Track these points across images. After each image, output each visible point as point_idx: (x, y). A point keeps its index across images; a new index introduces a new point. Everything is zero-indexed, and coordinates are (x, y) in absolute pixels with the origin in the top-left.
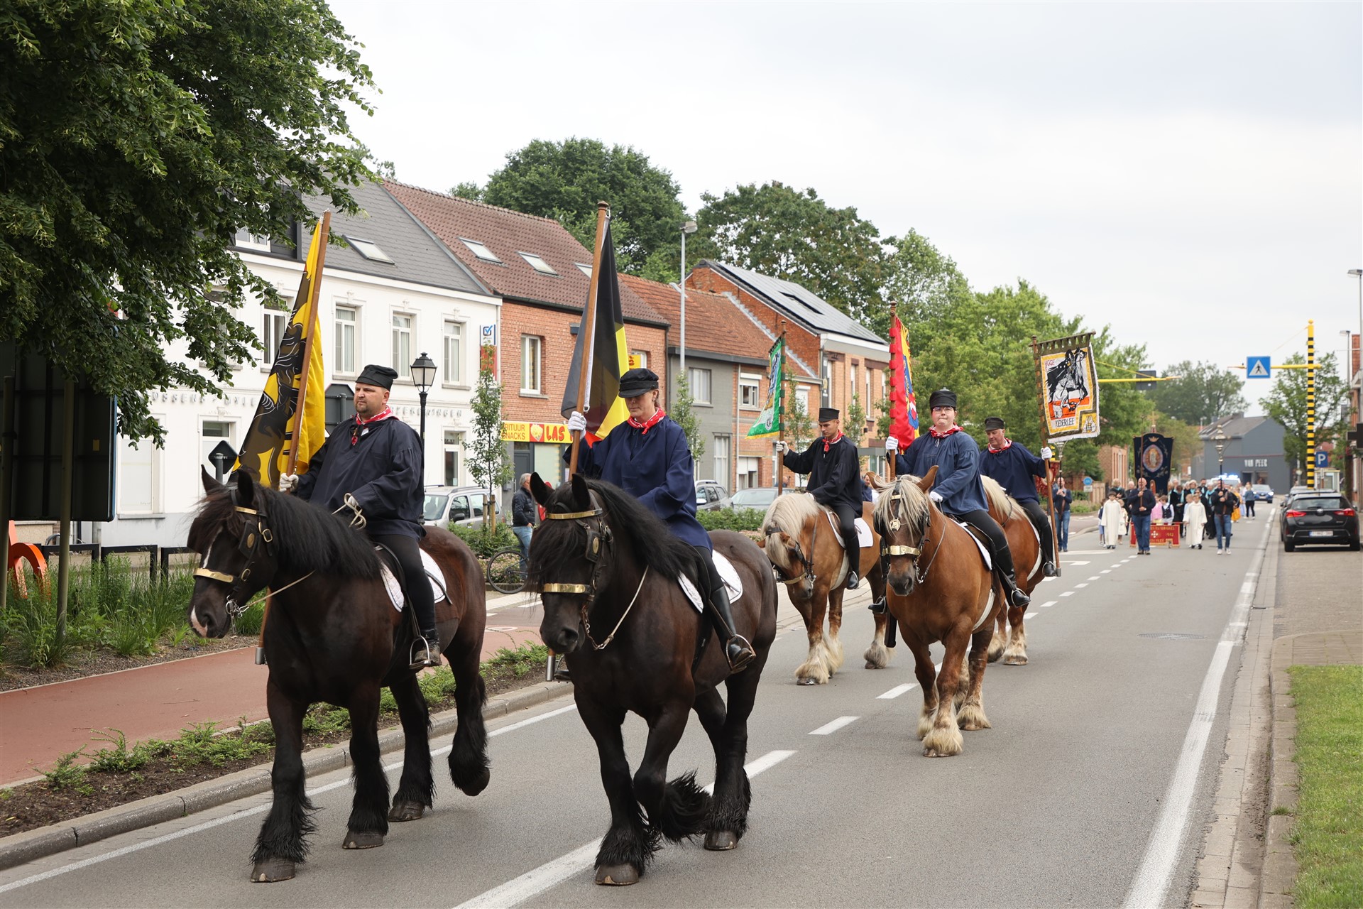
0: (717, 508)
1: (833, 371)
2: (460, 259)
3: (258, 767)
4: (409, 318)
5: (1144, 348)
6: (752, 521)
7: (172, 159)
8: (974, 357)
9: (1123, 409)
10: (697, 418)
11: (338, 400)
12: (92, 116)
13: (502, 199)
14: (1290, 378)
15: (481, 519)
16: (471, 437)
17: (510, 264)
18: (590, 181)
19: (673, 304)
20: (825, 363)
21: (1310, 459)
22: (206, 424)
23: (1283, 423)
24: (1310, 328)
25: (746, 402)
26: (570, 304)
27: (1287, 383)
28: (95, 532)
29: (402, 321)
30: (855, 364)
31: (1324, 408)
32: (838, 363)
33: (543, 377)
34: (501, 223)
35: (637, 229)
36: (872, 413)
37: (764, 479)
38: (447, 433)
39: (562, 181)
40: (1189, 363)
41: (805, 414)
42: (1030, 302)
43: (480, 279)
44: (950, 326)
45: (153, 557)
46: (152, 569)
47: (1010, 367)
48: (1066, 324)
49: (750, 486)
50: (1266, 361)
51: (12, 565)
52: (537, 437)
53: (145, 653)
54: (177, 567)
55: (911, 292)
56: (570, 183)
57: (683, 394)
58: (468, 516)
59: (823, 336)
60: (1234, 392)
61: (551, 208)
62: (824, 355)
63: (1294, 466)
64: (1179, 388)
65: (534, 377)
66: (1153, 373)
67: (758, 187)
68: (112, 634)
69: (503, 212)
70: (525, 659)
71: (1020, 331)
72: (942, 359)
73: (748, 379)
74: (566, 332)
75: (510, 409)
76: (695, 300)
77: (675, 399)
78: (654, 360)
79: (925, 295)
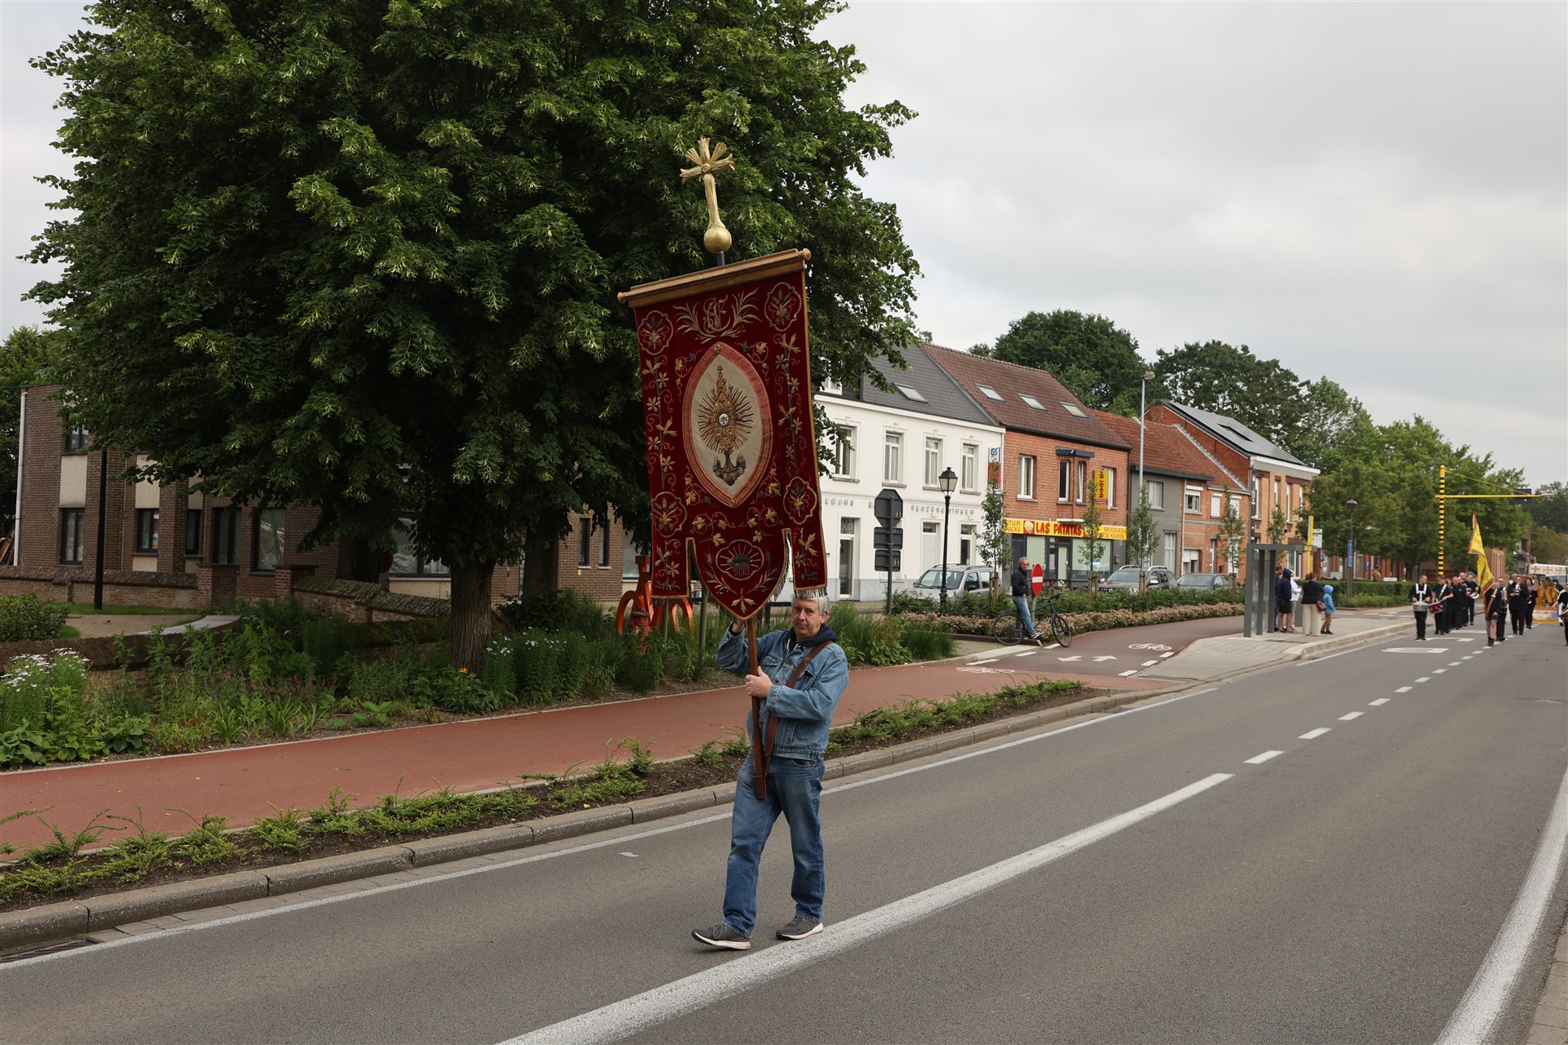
0: (1166, 587)
1: (1260, 485)
2: (975, 399)
3: (834, 760)
4: (938, 442)
5: (1521, 472)
6: (1194, 598)
8: (1375, 477)
9: (1502, 519)
10: (1154, 520)
11: (888, 501)
13: (1005, 355)
15: (988, 589)
16: (981, 529)
17: (1012, 403)
18: (1072, 341)
19: (1134, 433)
20: (1254, 478)
25: (1190, 507)
26: (1057, 433)
29: (933, 444)
30: (1278, 480)
32: (1264, 480)
33: (1034, 487)
34: (1007, 374)
35: (1107, 376)
36: (1291, 518)
37: (1203, 566)
38: (963, 526)
39: (1051, 342)
40: (1559, 484)
41: (1237, 517)
42: (1424, 434)
43: (990, 414)
44: (1357, 452)
47: (1406, 484)
48: (1455, 451)
49: (1192, 571)
51: (671, 611)
52: (1029, 531)
54: (776, 616)
55: (1323, 425)
56: (1057, 343)
57: (1143, 499)
58: (978, 587)
59: (1253, 458)
61: (1042, 362)
62: (1253, 472)
64: (1549, 503)
65: (1028, 487)
66: (1529, 491)
67: (1202, 345)
69: (1008, 365)
70: (1021, 694)
71: (1415, 456)
72: (1349, 477)
73: (1193, 490)
74: (1053, 453)
75: (1010, 510)
76: (1152, 430)
77: (1136, 504)
78: (1118, 474)
79: (1334, 428)
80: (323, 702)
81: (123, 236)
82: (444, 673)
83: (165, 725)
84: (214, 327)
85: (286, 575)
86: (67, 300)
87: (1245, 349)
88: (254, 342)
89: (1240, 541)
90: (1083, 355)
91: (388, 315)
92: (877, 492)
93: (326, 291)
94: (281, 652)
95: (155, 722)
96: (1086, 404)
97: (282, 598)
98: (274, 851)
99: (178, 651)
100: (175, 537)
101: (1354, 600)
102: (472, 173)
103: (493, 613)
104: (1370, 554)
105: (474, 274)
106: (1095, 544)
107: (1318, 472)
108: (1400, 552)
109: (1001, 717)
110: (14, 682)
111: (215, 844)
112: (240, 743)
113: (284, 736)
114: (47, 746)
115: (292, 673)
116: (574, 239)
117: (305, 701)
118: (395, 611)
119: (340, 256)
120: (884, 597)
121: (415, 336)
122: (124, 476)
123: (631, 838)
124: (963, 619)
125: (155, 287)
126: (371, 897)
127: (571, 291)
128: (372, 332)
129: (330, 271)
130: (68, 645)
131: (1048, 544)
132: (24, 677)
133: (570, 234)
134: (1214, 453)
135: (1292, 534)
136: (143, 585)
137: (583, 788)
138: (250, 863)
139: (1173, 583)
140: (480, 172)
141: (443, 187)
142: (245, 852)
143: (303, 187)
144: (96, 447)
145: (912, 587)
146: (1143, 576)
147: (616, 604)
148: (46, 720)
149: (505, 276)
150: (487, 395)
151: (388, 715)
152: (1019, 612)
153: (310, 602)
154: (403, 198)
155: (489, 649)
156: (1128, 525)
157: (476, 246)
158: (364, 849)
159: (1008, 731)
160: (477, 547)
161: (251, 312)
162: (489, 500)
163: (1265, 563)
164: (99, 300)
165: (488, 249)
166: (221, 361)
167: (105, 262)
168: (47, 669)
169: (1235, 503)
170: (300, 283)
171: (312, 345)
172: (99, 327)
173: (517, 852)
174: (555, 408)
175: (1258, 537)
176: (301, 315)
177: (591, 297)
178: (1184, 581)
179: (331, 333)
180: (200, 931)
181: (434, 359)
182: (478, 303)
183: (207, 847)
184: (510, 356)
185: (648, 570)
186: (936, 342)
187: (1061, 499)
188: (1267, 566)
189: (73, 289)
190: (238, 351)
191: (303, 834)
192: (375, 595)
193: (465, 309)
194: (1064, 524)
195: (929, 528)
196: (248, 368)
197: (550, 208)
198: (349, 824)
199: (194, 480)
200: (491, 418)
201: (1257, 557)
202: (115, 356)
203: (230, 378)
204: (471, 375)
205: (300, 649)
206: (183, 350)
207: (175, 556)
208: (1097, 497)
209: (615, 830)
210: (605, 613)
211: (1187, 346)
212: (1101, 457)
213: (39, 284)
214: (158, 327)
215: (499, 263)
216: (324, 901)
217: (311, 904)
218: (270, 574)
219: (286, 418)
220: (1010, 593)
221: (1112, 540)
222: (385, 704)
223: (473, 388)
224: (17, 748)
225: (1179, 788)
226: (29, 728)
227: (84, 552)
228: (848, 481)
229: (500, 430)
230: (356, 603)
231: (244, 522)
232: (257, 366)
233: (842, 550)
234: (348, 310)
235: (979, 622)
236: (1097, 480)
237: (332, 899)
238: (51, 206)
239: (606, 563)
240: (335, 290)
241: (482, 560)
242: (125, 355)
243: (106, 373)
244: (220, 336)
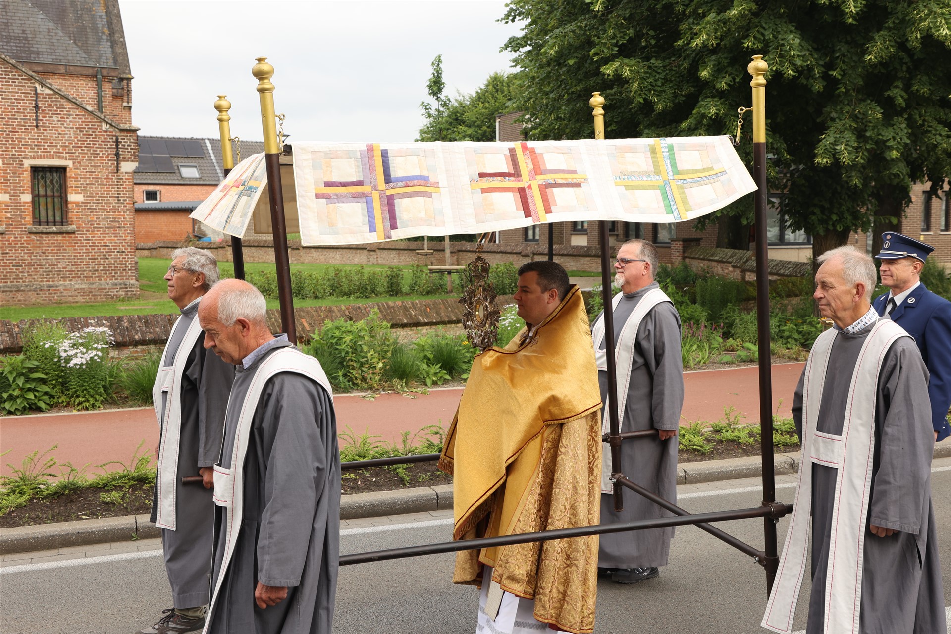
80: (713, 342)
82: (808, 321)
84: (628, 57)
85: (678, 246)
86: (528, 48)
88: (657, 64)
91: (762, 30)
93: (711, 17)
94: (680, 304)
97: (676, 264)
110: (506, 323)
115: (690, 319)
117: (700, 341)
121: (783, 45)
125: (586, 30)
128: (748, 46)
132: (512, 319)
136: (582, 255)
150: (845, 88)
153: (697, 266)
161: (653, 42)
162: (846, 179)
164: (549, 45)
166: (633, 82)
167: (552, 16)
170: (690, 13)
171: (700, 62)
172: (550, 66)
174: (904, 94)
176: (692, 38)
179: (714, 51)
181: (799, 62)
189: (531, 39)
190: (645, 73)
191: (708, 440)
192: (747, 260)
193: (826, 17)
196: (653, 86)
200: (847, 109)
202: (561, 85)
203: (640, 95)
204: (831, 73)
205: (694, 302)
206: (606, 76)
213: (510, 39)
214: (589, 61)
218: (667, 246)
219: (681, 123)
227: (540, 233)
229: (855, 118)
230: (733, 267)
232: (659, 83)
234: (729, 30)
240: (718, 14)
241: (839, 228)
242: (566, 84)
243: (554, 99)
244: (632, 63)
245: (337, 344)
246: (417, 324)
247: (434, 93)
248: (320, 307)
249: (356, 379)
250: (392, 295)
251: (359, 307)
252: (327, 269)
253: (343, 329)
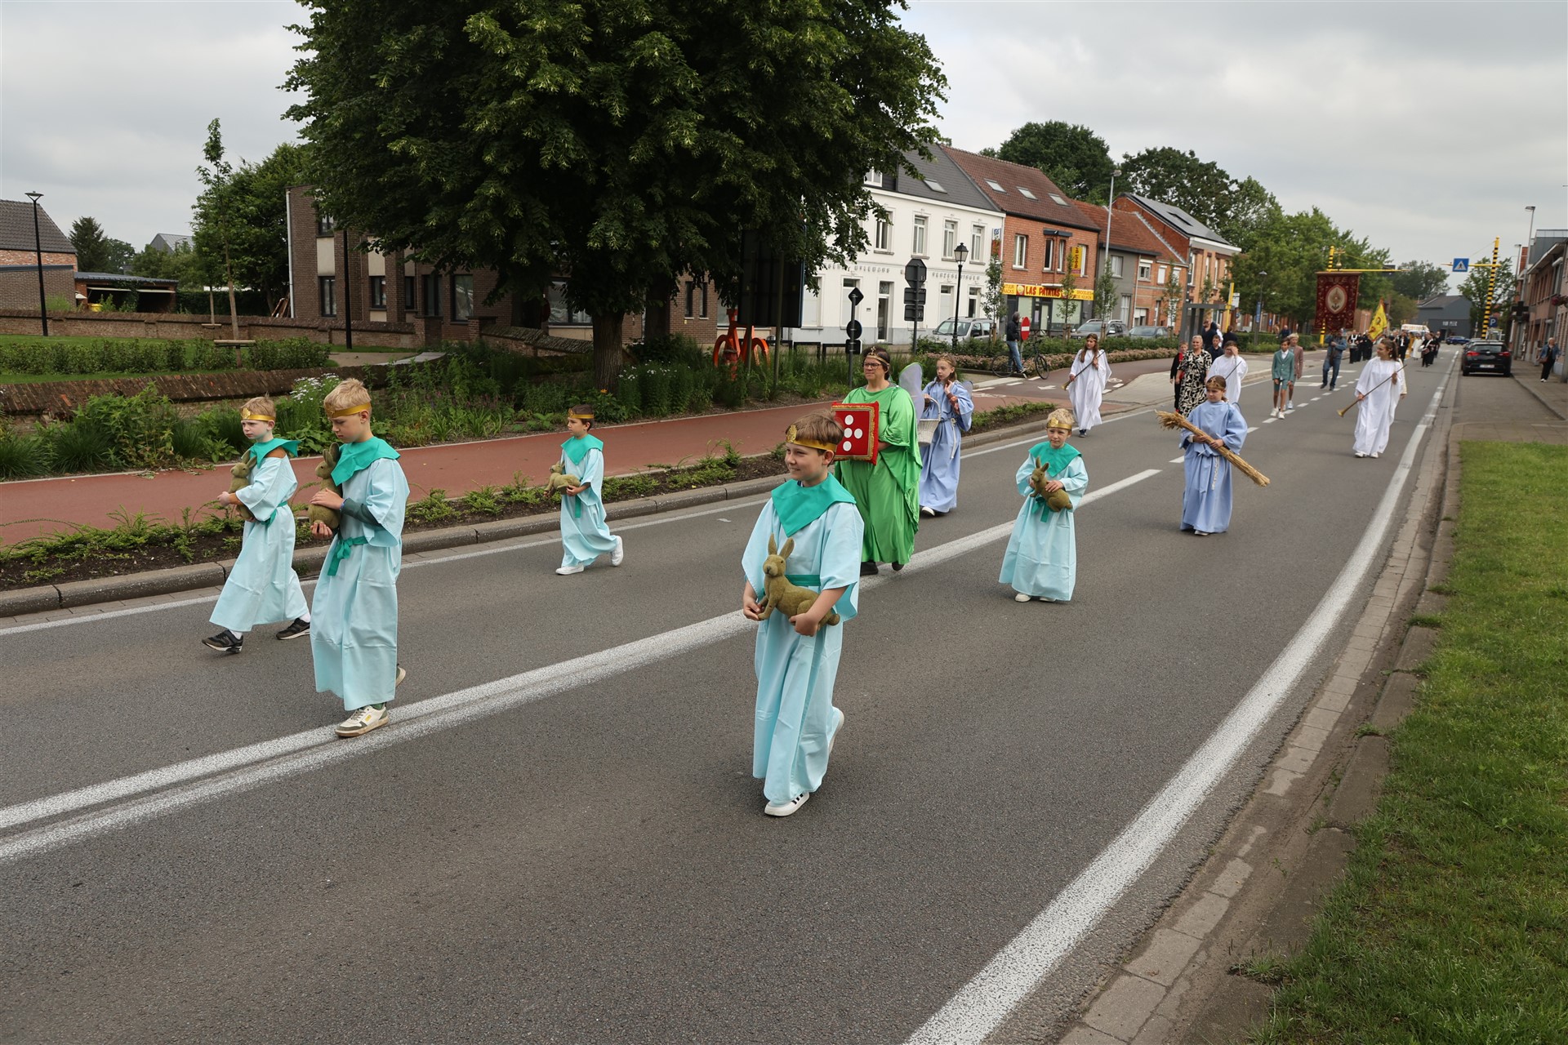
0: (1121, 336)
1: (1196, 259)
2: (984, 191)
4: (954, 224)
5: (1390, 251)
6: (1141, 345)
7: (837, 132)
8: (1282, 254)
10: (1115, 285)
11: (916, 267)
12: (800, 109)
13: (1008, 156)
14: (1479, 272)
15: (988, 336)
16: (985, 290)
17: (1012, 194)
18: (1059, 146)
19: (1104, 218)
20: (1191, 254)
21: (1485, 322)
22: (845, 280)
23: (1471, 300)
24: (1496, 242)
25: (1142, 276)
26: (1044, 217)
27: (1476, 275)
28: (790, 334)
29: (950, 226)
30: (1209, 256)
31: (1499, 291)
32: (1199, 256)
33: (1026, 259)
34: (1008, 171)
35: (1083, 174)
36: (1217, 285)
37: (1149, 321)
38: (971, 289)
39: (1043, 147)
40: (1415, 262)
41: (1177, 284)
42: (1319, 221)
43: (994, 202)
44: (1269, 235)
45: (819, 348)
46: (818, 356)
47: (1304, 260)
48: (1341, 235)
49: (1141, 324)
50: (1466, 262)
51: (753, 349)
52: (1020, 292)
53: (815, 397)
54: (830, 355)
55: (1246, 214)
56: (1047, 148)
57: (1108, 269)
58: (981, 334)
59: (1192, 239)
60: (1442, 281)
61: (1035, 162)
62: (1191, 250)
63: (1474, 326)
64: (1407, 277)
65: (1021, 259)
66: (1393, 267)
67: (1158, 150)
68: (800, 386)
69: (1009, 164)
70: (1010, 412)
71: (1312, 239)
72: (1263, 254)
73: (1145, 263)
74: (1041, 233)
75: (1007, 276)
76: (1117, 216)
77: (1102, 273)
78: (1090, 250)
79: (1254, 216)
80: (506, 413)
81: (348, 67)
82: (590, 393)
83: (400, 427)
84: (415, 136)
85: (475, 323)
86: (312, 119)
87: (1192, 153)
88: (444, 146)
89: (1178, 302)
90: (1067, 157)
91: (539, 122)
92: (907, 260)
93: (493, 105)
94: (477, 377)
95: (393, 426)
96: (1067, 195)
97: (474, 340)
98: (479, 513)
99: (405, 377)
100: (398, 297)
101: (1258, 348)
102: (600, 10)
103: (624, 351)
104: (1273, 313)
105: (602, 90)
106: (1070, 303)
107: (1240, 250)
108: (1295, 312)
109: (994, 428)
110: (298, 396)
111: (439, 507)
112: (451, 441)
113: (481, 436)
114: (324, 441)
116: (677, 60)
117: (493, 412)
118: (554, 350)
119: (503, 76)
120: (911, 341)
121: (558, 137)
122: (359, 248)
123: (725, 509)
124: (969, 358)
125: (372, 106)
126: (547, 545)
127: (675, 101)
129: (496, 89)
130: (332, 372)
131: (1034, 302)
132: (305, 393)
133: (674, 55)
134: (1163, 234)
135: (1216, 297)
136: (378, 331)
137: (691, 475)
138: (463, 521)
139: (1126, 333)
140: (606, 9)
141: (578, 20)
142: (460, 513)
143: (474, 23)
144: (339, 228)
145: (931, 334)
146: (1104, 328)
147: (713, 346)
148: (322, 423)
149: (626, 91)
150: (614, 183)
151: (551, 422)
152: (1011, 353)
153: (494, 343)
154: (547, 29)
155: (621, 376)
156: (1095, 289)
157: (603, 67)
158: (539, 513)
159: (999, 439)
160: (611, 300)
161: (440, 124)
162: (614, 264)
163: (1195, 318)
164: (334, 117)
165: (612, 69)
166: (421, 162)
167: (337, 89)
168: (320, 388)
169: (1176, 274)
170: (474, 99)
171: (484, 147)
172: (336, 138)
173: (646, 518)
174: (662, 193)
175: (1191, 299)
176: (475, 123)
177: (691, 106)
178: (1135, 332)
179: (498, 137)
180: (434, 564)
181: (573, 156)
182: (605, 112)
183: (434, 509)
184: (629, 153)
185: (736, 320)
186: (954, 146)
187: (1046, 269)
188: (1197, 321)
189: (315, 110)
190: (433, 153)
191: (498, 502)
192: (538, 339)
193: (596, 117)
194: (1047, 288)
195: (946, 289)
196: (440, 166)
197: (657, 35)
198: (529, 496)
199: (408, 252)
200: (616, 200)
201: (1190, 314)
202: (348, 160)
203: (428, 174)
205: (488, 376)
206: (394, 153)
207: (398, 310)
208: (1073, 267)
209: (715, 504)
210: (705, 351)
211: (1148, 151)
212: (1077, 236)
213: (292, 108)
214: (376, 137)
215: (621, 80)
216: (515, 547)
217: (506, 549)
218: (464, 323)
220: (1005, 339)
221: (1082, 301)
222: (549, 415)
223: (603, 177)
224: (305, 441)
225: (1122, 479)
226: (311, 429)
227: (337, 308)
228: (886, 253)
229: (623, 209)
230: (526, 344)
231: (445, 285)
232: (447, 164)
233: (880, 306)
234: (510, 119)
235: (981, 360)
236: (1074, 254)
237: (520, 546)
238: (296, 48)
239: (705, 315)
240: (500, 103)
241: (615, 310)
242: (354, 159)
243: (342, 173)
244: (419, 142)
245: (105, 420)
246: (200, 399)
247: (213, 159)
248: (83, 382)
249: (130, 456)
250: (172, 370)
251: (130, 382)
252: (95, 341)
253: (112, 405)
